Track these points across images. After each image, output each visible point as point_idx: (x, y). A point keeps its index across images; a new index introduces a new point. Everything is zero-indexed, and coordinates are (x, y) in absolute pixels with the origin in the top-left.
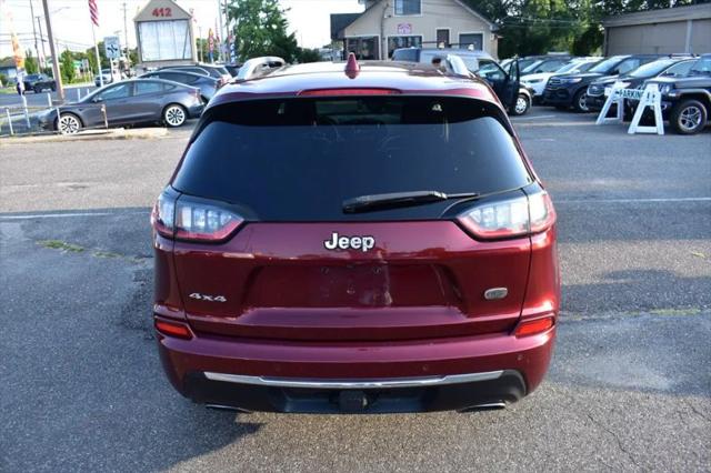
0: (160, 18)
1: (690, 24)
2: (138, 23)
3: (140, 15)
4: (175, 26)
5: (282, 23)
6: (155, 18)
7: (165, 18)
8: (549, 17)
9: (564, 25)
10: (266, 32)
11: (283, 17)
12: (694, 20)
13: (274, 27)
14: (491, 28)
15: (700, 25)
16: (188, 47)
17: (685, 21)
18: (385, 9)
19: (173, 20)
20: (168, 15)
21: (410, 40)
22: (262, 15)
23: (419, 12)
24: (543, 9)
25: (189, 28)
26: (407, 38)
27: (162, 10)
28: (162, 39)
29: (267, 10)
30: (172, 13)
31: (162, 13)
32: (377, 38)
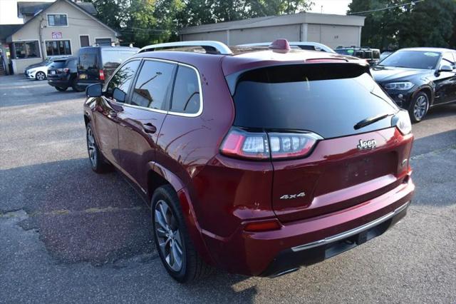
1: (228, 32)
8: (148, 28)
9: (157, 33)
12: (230, 30)
14: (116, 35)
15: (234, 32)
17: (225, 31)
18: (41, 21)
21: (61, 43)
23: (66, 24)
24: (144, 23)
26: (59, 41)
32: (37, 41)
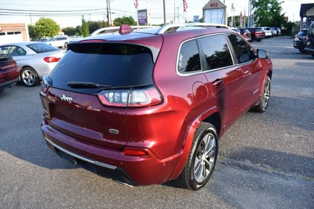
0: (213, 7)
2: (204, 10)
3: (206, 6)
4: (219, 10)
5: (279, 8)
6: (211, 8)
7: (215, 7)
10: (271, 13)
11: (280, 6)
13: (275, 10)
16: (223, 20)
19: (218, 8)
20: (217, 6)
22: (269, 5)
25: (225, 11)
27: (214, 4)
28: (213, 17)
29: (272, 3)
30: (218, 5)
31: (214, 5)
